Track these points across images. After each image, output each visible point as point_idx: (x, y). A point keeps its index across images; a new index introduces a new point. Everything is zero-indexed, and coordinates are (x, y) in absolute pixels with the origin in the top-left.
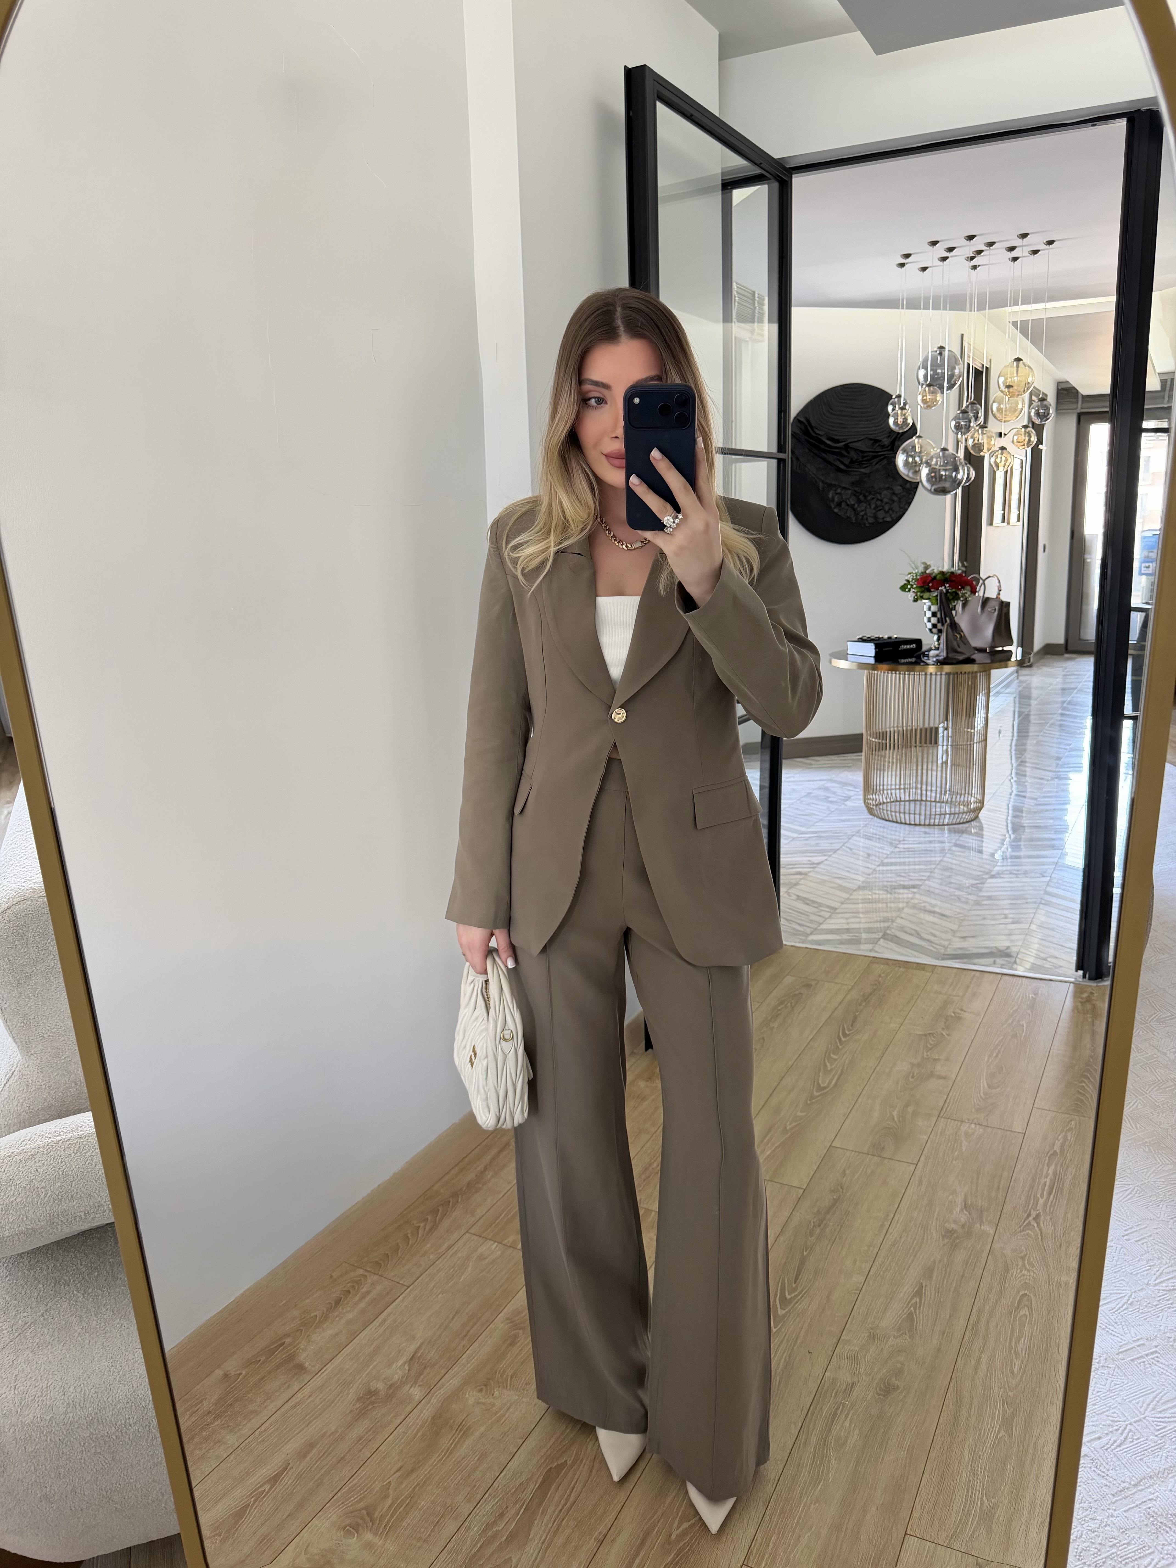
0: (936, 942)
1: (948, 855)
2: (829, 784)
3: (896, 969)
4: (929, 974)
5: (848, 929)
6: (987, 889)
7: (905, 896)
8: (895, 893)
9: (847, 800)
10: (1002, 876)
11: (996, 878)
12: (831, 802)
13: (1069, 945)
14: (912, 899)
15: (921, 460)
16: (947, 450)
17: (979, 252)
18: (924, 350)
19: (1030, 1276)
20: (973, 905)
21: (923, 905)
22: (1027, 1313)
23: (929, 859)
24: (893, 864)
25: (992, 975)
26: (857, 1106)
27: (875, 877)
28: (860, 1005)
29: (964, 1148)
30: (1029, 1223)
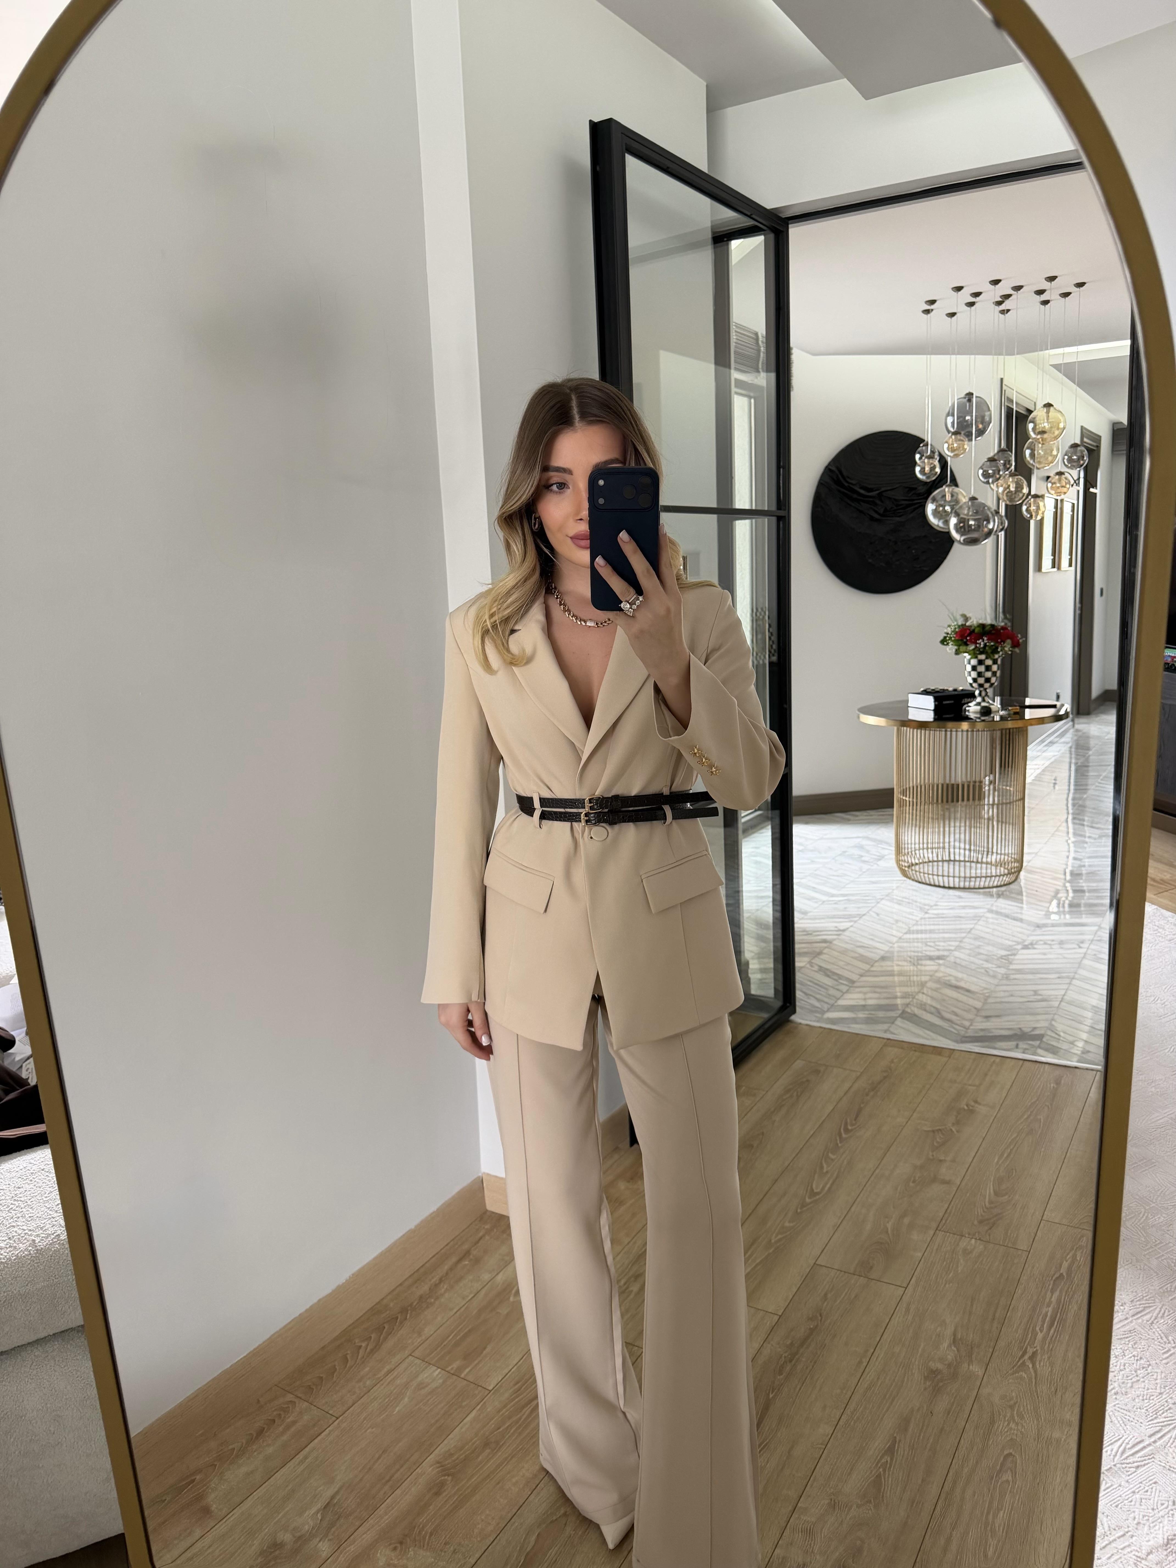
0: (957, 1022)
1: (981, 923)
2: (865, 842)
3: (913, 1053)
4: (946, 1060)
5: (864, 1006)
6: (1019, 962)
7: (929, 968)
8: (918, 964)
9: (880, 860)
10: (1035, 946)
11: (1029, 949)
12: (864, 862)
14: (936, 971)
15: (952, 509)
16: (976, 499)
17: (1008, 296)
18: (953, 396)
19: (1018, 1430)
20: (1001, 980)
21: (947, 978)
22: (1010, 1478)
23: (958, 927)
24: (921, 932)
25: (1012, 1062)
26: (850, 1214)
27: (899, 947)
28: (867, 1096)
29: (960, 1269)
30: (1024, 1363)
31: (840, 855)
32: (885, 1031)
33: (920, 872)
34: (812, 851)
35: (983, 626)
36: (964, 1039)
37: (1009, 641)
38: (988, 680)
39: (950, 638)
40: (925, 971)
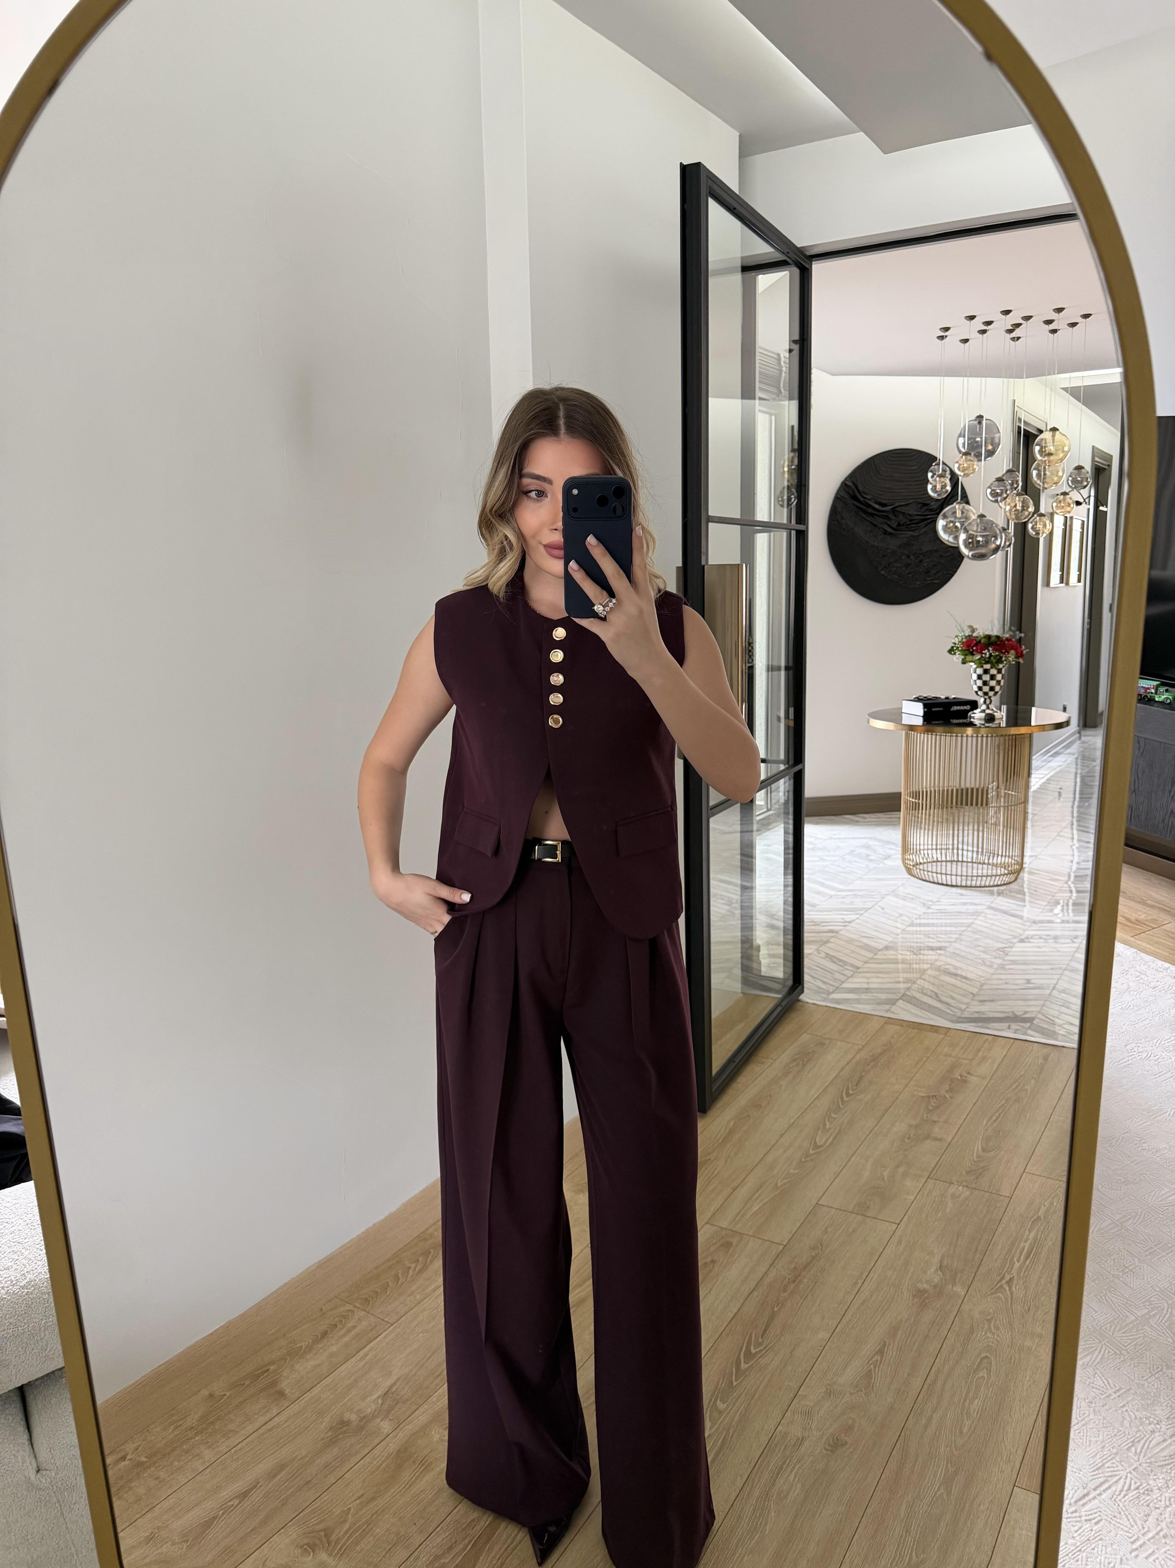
0: (953, 1005)
1: (980, 918)
2: (871, 843)
3: (910, 1030)
4: (942, 1036)
5: (867, 989)
6: (1014, 954)
7: (930, 957)
8: (920, 954)
9: (886, 859)
10: (1031, 940)
11: (1025, 942)
12: (871, 860)
14: (936, 960)
15: (962, 525)
16: (985, 516)
17: (1018, 325)
18: (965, 419)
19: (994, 1338)
20: (997, 969)
21: (947, 967)
22: (985, 1375)
23: (960, 921)
24: (924, 925)
25: (1004, 1041)
26: (849, 1164)
27: (902, 938)
28: (868, 1065)
29: (948, 1210)
30: (1001, 1286)
31: (848, 853)
32: (887, 1011)
33: (924, 870)
34: (821, 849)
35: (989, 637)
36: (959, 1019)
37: (1013, 652)
38: (992, 689)
39: (958, 648)
40: (926, 960)
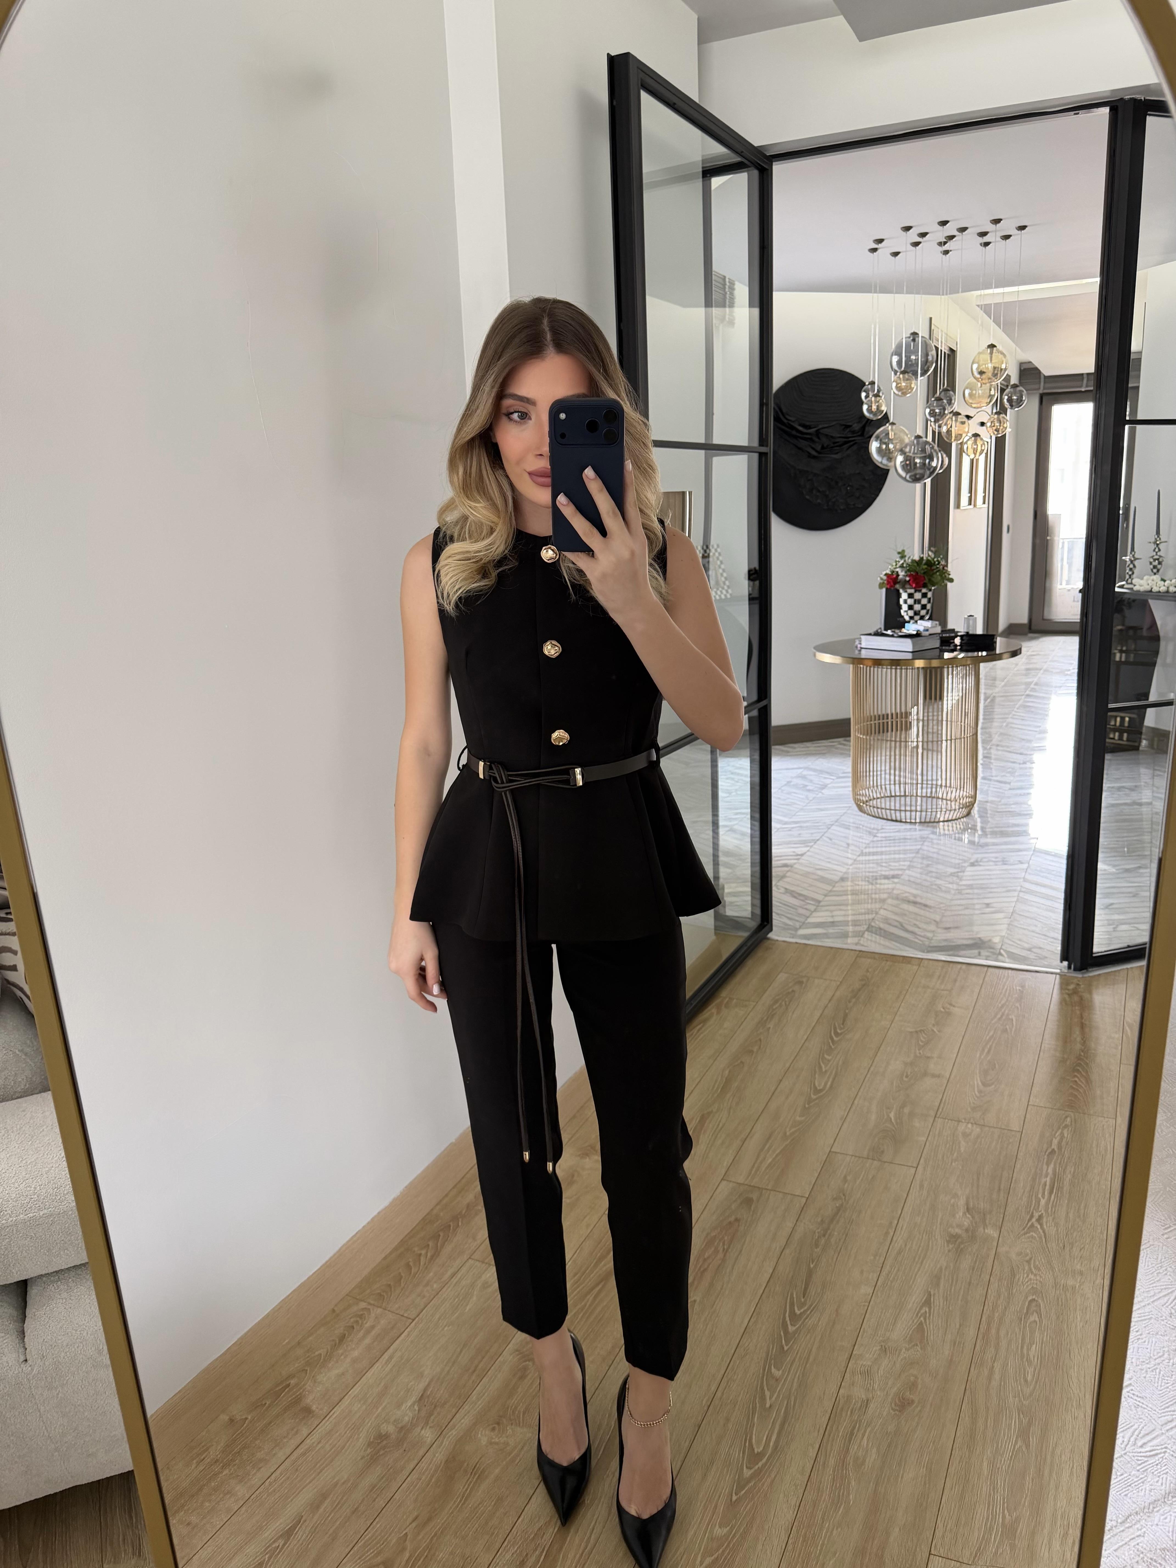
0: (921, 935)
3: (883, 963)
4: (914, 967)
5: (833, 922)
6: (968, 878)
7: (886, 886)
8: (876, 883)
9: (823, 789)
10: (981, 863)
11: (975, 866)
12: (809, 791)
13: (1052, 934)
14: (893, 889)
15: (895, 446)
16: (921, 437)
17: (951, 237)
18: (896, 336)
20: (954, 895)
21: (904, 895)
22: (1037, 1319)
24: (874, 854)
25: (978, 968)
26: (854, 1107)
27: (856, 868)
28: (850, 1002)
29: (962, 1149)
30: (1032, 1225)
32: (855, 944)
36: (929, 949)
40: (884, 889)
